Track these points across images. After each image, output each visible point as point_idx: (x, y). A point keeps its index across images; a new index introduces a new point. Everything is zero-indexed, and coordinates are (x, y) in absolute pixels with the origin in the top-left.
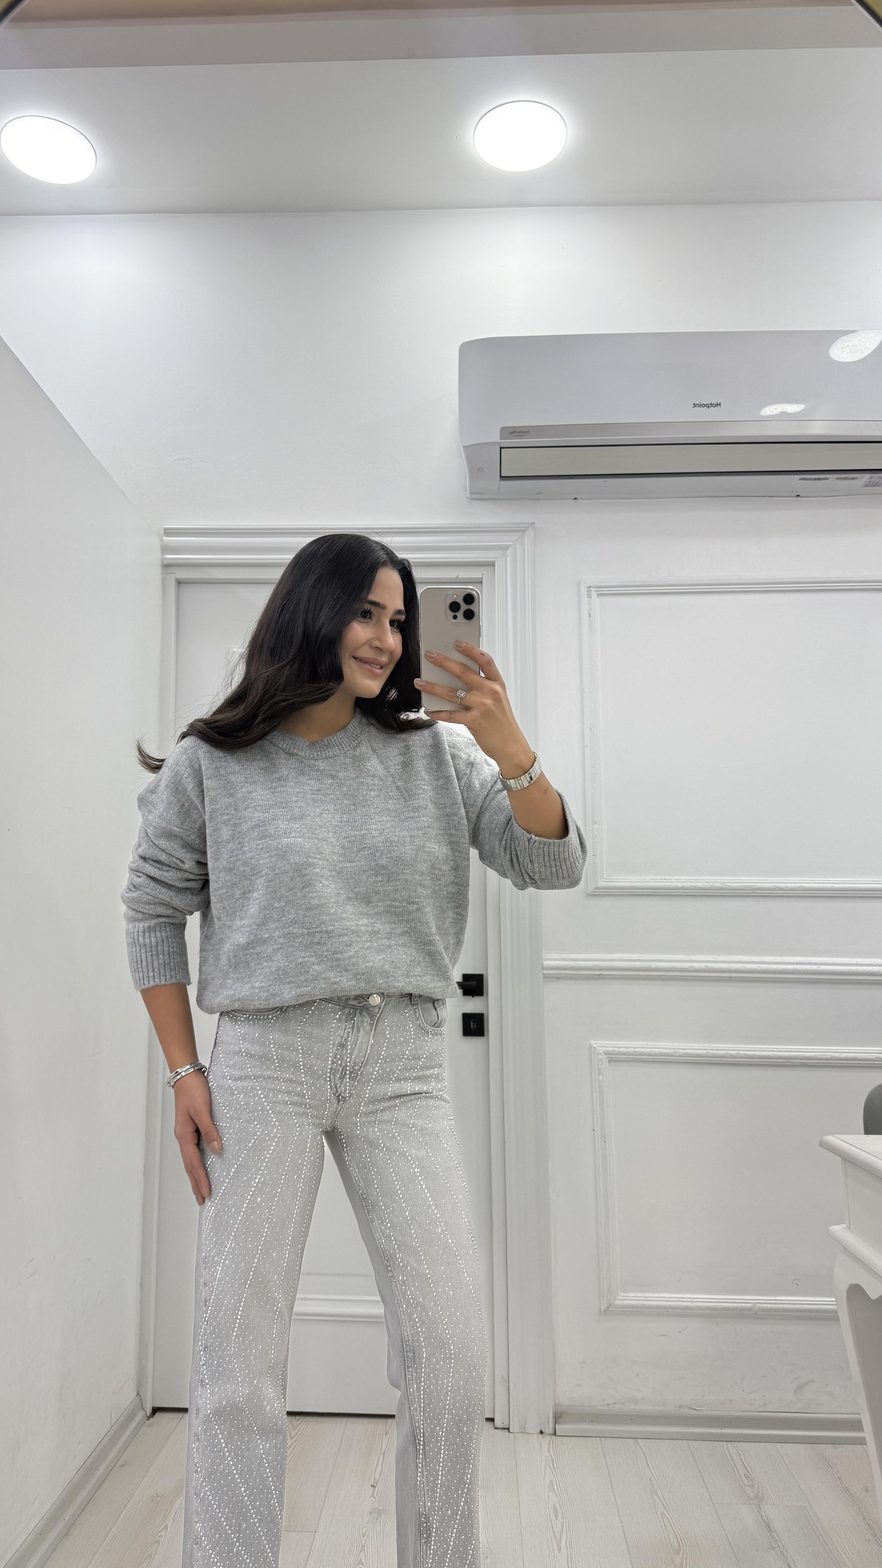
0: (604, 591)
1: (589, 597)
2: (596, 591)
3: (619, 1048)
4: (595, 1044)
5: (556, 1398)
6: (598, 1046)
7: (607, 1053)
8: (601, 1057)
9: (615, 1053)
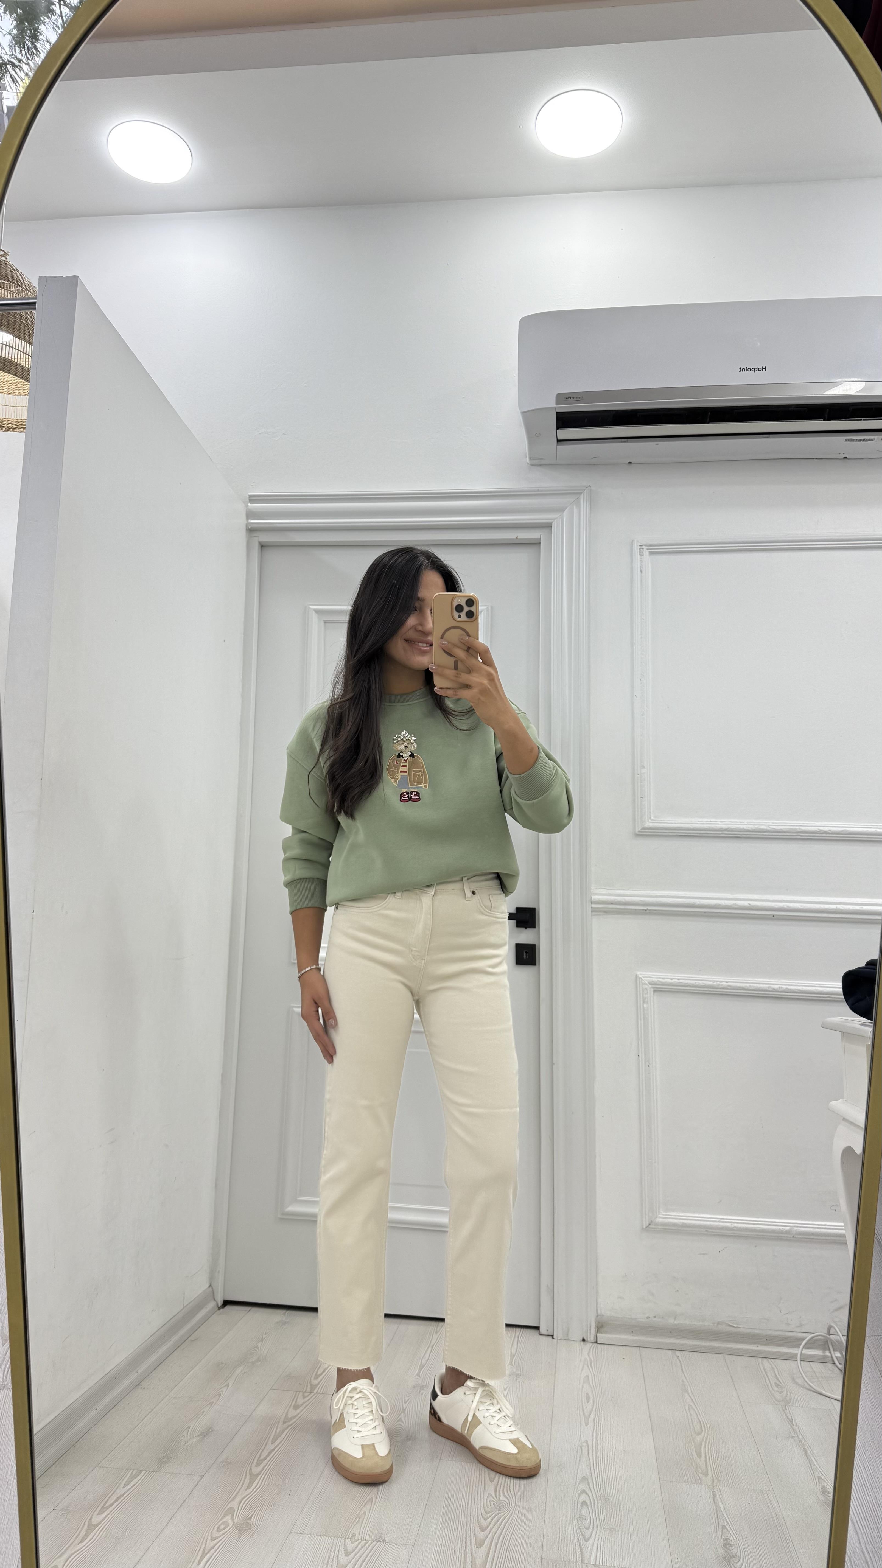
0: (656, 550)
1: (641, 554)
2: (647, 549)
3: (663, 979)
4: (641, 974)
5: (599, 1309)
6: (644, 977)
7: (653, 983)
8: (646, 987)
9: (660, 983)
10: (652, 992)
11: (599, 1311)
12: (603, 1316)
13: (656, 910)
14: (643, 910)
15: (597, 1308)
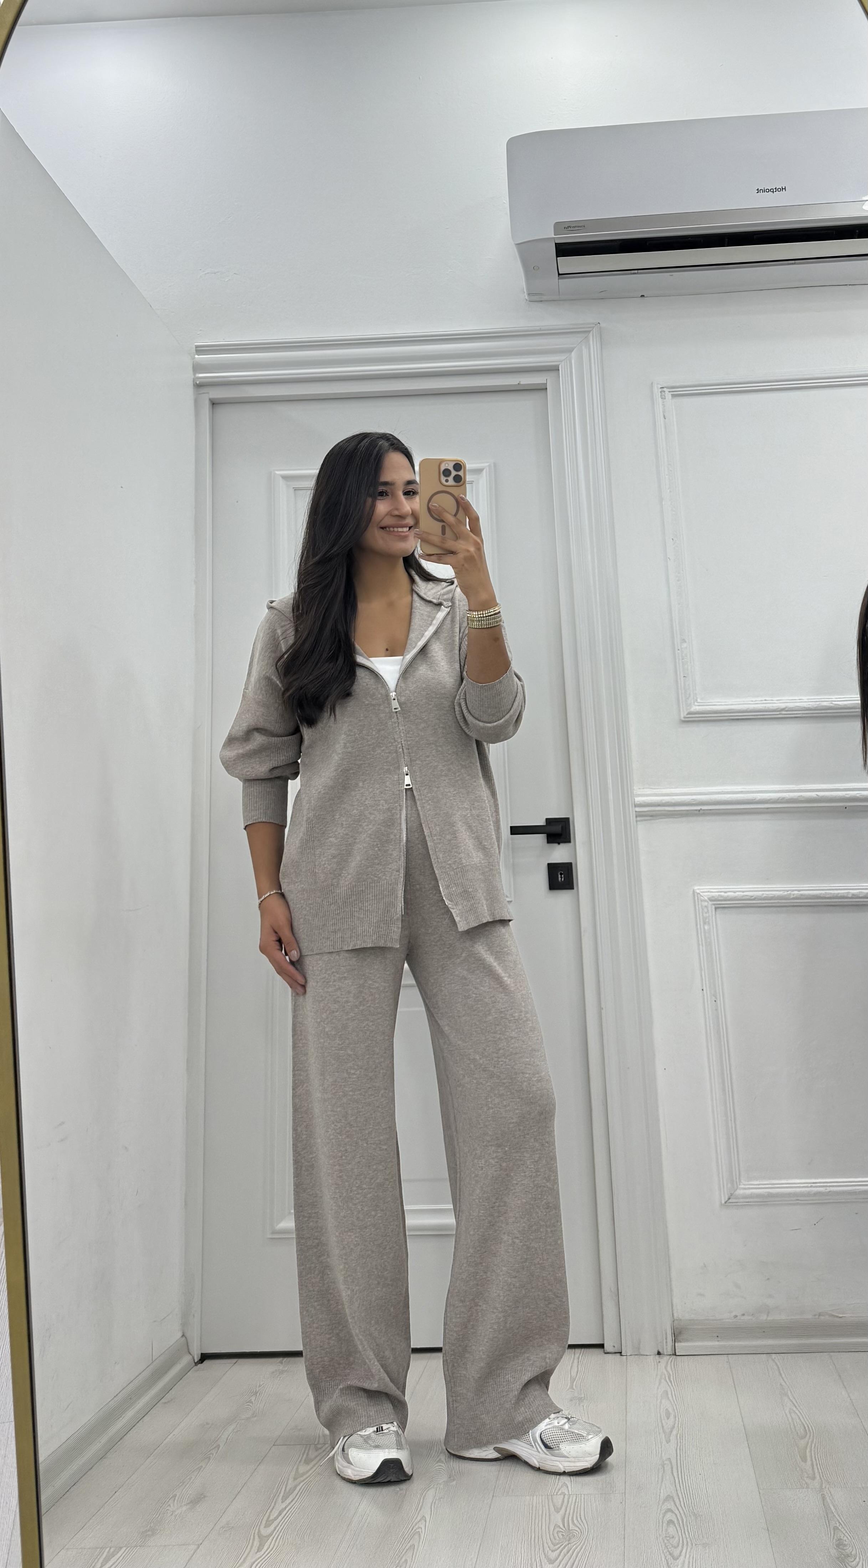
0: (679, 393)
1: (663, 398)
2: (669, 392)
3: (725, 892)
4: (698, 889)
5: (675, 1312)
6: (702, 892)
7: (713, 899)
8: (706, 904)
9: (722, 899)
10: (714, 910)
11: (675, 1315)
12: (681, 1320)
13: (710, 810)
14: (696, 810)
15: (672, 1311)
